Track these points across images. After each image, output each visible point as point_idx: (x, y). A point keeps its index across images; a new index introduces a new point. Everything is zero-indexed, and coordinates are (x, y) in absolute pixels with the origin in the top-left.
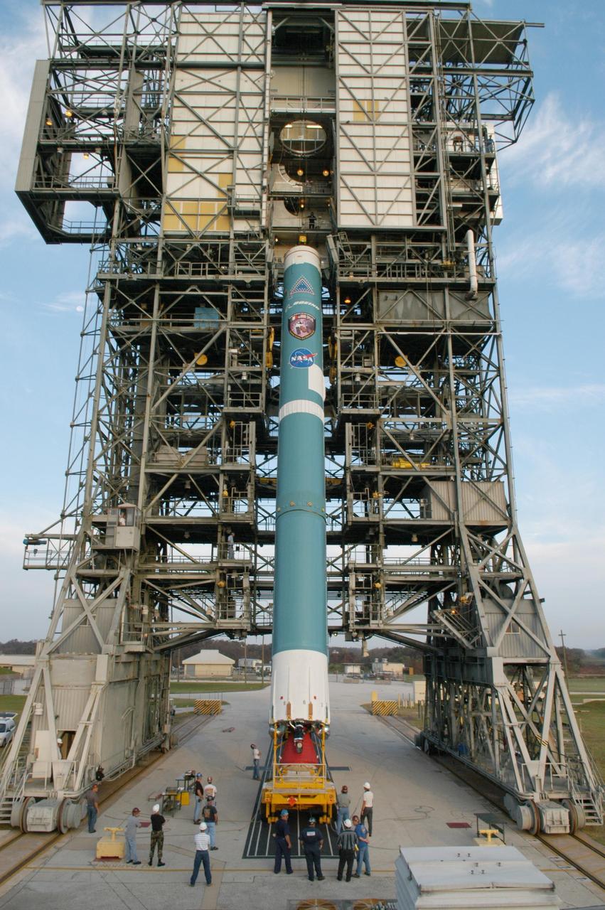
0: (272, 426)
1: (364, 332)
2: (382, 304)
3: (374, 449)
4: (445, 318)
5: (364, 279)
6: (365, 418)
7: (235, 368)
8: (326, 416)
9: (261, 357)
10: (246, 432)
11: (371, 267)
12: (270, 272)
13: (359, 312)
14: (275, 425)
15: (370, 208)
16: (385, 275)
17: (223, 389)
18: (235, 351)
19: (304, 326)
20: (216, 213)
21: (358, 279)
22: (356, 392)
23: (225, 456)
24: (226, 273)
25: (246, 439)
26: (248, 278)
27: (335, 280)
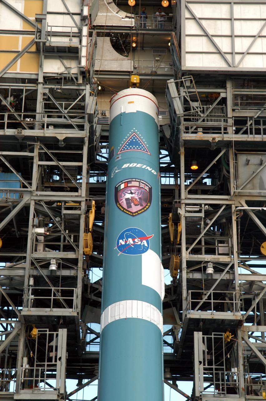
0: (90, 337)
1: (217, 207)
2: (241, 170)
3: (234, 370)
5: (218, 137)
6: (221, 326)
7: (41, 253)
8: (165, 323)
9: (77, 239)
10: (53, 343)
11: (226, 121)
12: (91, 128)
13: (208, 181)
14: (93, 336)
15: (224, 45)
16: (246, 132)
17: (23, 283)
18: (41, 230)
19: (136, 196)
20: (20, 49)
21: (209, 137)
22: (208, 288)
23: (22, 379)
24: (32, 127)
25: (52, 354)
26: (62, 134)
27: (177, 138)
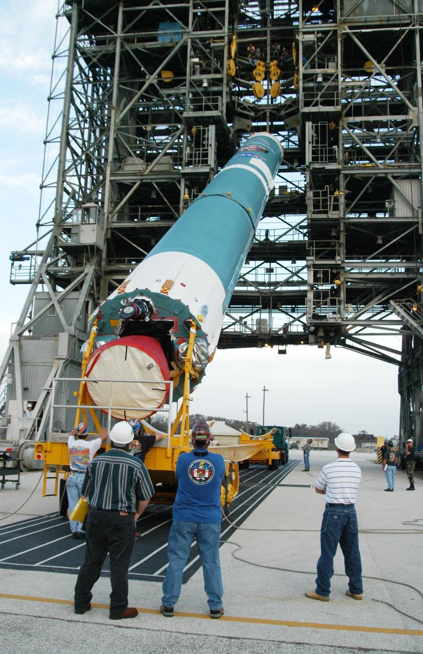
1: (327, 32)
4: (414, 12)
6: (325, 116)
7: (198, 77)
9: (222, 65)
10: (206, 136)
18: (196, 60)
23: (186, 160)
25: (205, 142)
